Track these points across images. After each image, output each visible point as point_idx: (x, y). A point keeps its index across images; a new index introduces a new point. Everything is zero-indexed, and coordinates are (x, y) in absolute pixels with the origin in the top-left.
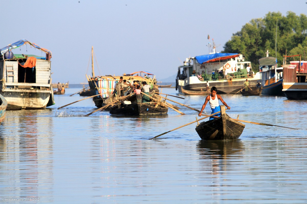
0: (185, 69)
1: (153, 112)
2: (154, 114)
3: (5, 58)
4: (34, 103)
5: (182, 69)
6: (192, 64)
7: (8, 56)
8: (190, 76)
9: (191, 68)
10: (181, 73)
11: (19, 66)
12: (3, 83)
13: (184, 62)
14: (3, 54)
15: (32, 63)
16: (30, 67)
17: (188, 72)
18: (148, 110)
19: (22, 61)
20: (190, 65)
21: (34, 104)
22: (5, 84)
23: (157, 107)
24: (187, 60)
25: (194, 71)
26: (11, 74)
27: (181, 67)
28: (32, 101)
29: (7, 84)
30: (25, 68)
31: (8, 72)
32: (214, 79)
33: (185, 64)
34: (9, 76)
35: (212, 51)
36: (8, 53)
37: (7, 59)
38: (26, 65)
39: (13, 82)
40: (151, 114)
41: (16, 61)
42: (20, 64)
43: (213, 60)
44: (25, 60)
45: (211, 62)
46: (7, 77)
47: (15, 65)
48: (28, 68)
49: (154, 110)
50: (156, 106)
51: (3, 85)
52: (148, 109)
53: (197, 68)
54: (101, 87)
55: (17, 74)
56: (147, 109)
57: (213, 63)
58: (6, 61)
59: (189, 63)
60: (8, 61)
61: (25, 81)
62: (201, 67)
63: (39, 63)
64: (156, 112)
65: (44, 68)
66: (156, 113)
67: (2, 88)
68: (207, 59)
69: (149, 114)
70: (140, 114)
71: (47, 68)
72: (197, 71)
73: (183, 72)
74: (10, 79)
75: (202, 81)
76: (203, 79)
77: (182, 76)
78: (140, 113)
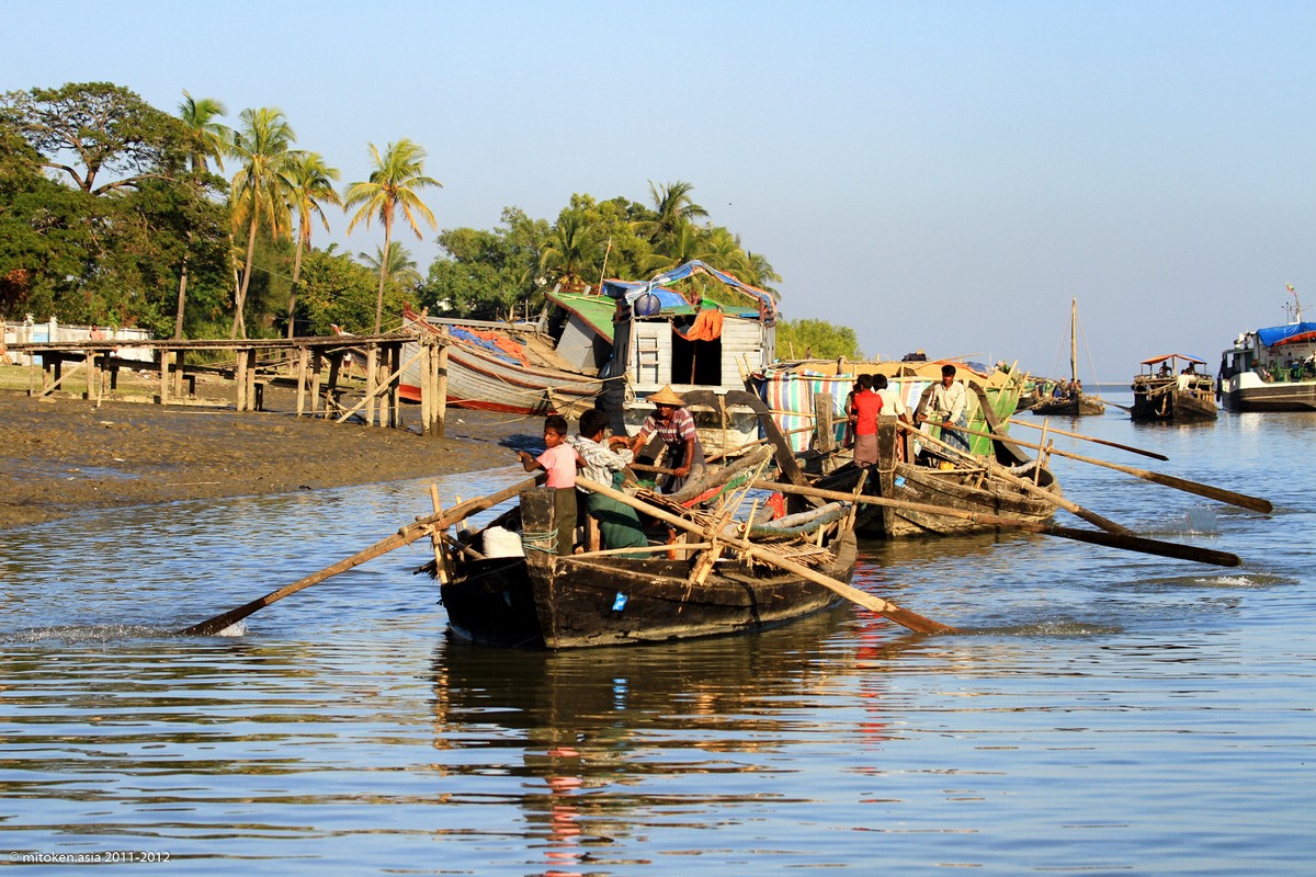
0: (1237, 356)
1: (670, 619)
2: (681, 630)
3: (637, 314)
4: (717, 442)
5: (1230, 358)
6: (1250, 346)
7: (645, 308)
8: (1247, 371)
9: (1248, 354)
10: (1230, 365)
11: (675, 337)
12: (627, 386)
13: (1236, 343)
14: (630, 302)
15: (711, 329)
16: (707, 338)
17: (1242, 362)
18: (619, 604)
19: (682, 322)
20: (1246, 348)
21: (718, 446)
22: (632, 386)
23: (701, 580)
24: (1242, 338)
25: (1256, 361)
26: (649, 359)
27: (1230, 351)
28: (711, 436)
29: (637, 388)
30: (693, 342)
31: (643, 353)
32: (1293, 378)
33: (1238, 346)
34: (645, 366)
35: (1295, 320)
36: (644, 299)
37: (641, 317)
38: (693, 333)
39: (656, 382)
40: (652, 633)
41: (666, 321)
42: (678, 331)
43: (1296, 337)
44: (690, 320)
45: (1289, 342)
46: (638, 367)
47: (664, 332)
48: (699, 341)
49: (677, 602)
50: (702, 575)
51: (627, 390)
52: (620, 596)
53: (1262, 356)
54: (778, 408)
55: (669, 358)
56: (613, 601)
57: (1296, 345)
58: (637, 321)
59: (1246, 345)
60: (643, 320)
61: (692, 381)
62: (1271, 353)
63: (731, 327)
64: (698, 617)
65: (744, 341)
66: (699, 623)
67: (622, 398)
68: (1282, 336)
69: (632, 634)
70: (550, 642)
71: (754, 341)
72: (1262, 361)
73: (1233, 362)
74: (648, 374)
75: (1269, 382)
76: (1272, 378)
77: (1229, 372)
78: (551, 635)
